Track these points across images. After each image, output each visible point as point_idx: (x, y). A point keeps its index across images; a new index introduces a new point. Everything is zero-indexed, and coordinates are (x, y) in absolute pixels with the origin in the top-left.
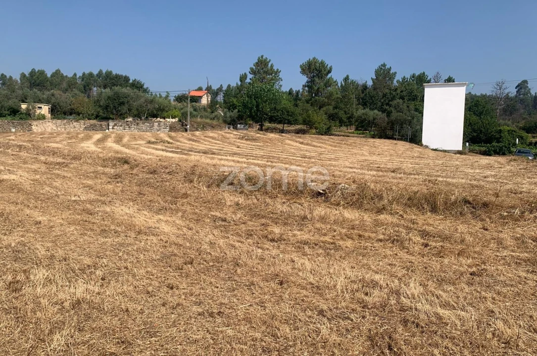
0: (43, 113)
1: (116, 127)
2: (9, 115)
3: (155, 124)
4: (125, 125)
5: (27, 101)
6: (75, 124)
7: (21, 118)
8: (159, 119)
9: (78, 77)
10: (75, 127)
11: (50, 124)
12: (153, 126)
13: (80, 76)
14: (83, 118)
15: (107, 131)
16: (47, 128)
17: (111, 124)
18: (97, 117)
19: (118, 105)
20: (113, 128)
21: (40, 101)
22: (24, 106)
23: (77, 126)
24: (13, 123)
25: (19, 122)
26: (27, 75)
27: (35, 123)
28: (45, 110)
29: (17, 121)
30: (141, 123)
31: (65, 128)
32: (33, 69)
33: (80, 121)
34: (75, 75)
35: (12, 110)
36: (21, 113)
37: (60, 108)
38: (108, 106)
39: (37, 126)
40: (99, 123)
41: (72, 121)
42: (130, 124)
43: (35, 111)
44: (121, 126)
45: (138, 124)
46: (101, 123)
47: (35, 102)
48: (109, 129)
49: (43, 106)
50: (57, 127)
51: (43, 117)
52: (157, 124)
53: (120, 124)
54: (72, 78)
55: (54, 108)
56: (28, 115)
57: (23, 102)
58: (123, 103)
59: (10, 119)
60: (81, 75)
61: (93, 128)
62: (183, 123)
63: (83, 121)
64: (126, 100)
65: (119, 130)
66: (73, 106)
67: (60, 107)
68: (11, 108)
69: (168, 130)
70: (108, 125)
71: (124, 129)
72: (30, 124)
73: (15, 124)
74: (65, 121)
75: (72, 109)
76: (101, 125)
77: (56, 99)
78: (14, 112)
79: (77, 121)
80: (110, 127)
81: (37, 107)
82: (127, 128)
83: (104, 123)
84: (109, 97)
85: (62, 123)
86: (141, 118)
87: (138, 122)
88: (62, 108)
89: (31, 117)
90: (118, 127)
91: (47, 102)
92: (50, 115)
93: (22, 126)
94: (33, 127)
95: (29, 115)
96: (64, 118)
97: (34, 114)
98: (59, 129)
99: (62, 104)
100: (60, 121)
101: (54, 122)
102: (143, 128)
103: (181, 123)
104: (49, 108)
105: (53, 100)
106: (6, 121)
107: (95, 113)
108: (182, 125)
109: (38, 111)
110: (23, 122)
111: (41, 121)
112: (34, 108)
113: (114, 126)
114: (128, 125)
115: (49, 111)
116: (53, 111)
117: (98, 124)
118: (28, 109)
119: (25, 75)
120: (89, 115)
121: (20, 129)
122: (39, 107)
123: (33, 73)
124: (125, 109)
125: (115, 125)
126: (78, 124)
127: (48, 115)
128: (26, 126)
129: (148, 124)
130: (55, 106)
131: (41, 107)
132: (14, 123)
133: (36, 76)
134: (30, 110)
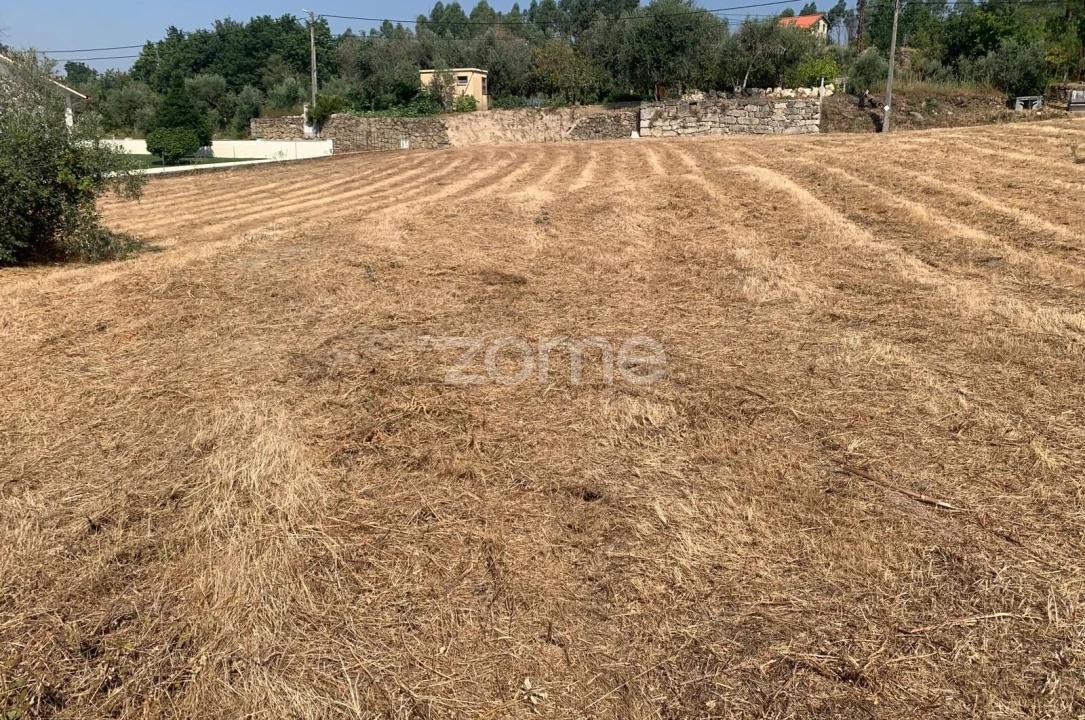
0: (469, 93)
1: (659, 123)
2: (395, 104)
3: (777, 106)
4: (687, 113)
5: (433, 63)
6: (547, 118)
7: (421, 111)
8: (779, 89)
9: (521, 12)
10: (547, 128)
11: (487, 122)
12: (771, 113)
13: (525, 11)
14: (569, 101)
15: (635, 135)
16: (480, 135)
17: (647, 112)
18: (602, 97)
19: (668, 52)
20: (651, 127)
21: (462, 62)
22: (426, 78)
23: (553, 125)
24: (404, 124)
25: (417, 120)
26: (429, 19)
27: (452, 122)
28: (473, 84)
29: (412, 119)
30: (732, 104)
31: (523, 131)
32: (439, 3)
33: (560, 109)
34: (516, 7)
35: (399, 90)
36: (422, 97)
37: (509, 78)
38: (636, 60)
39: (457, 128)
40: (610, 113)
41: (539, 111)
42: (702, 112)
43: (453, 88)
44: (675, 118)
45: (724, 109)
46: (617, 112)
47: (451, 66)
48: (638, 130)
49: (469, 75)
50: (504, 129)
51: (469, 106)
52: (784, 105)
53: (673, 111)
54: (511, 14)
55: (495, 78)
56: (438, 102)
57: (425, 66)
58: (677, 49)
59: (397, 114)
60: (528, 7)
61: (594, 128)
62: (862, 97)
63: (568, 110)
64: (690, 36)
65: (666, 129)
66: (537, 72)
67: (508, 74)
68: (399, 85)
69: (818, 122)
70: (638, 118)
71: (684, 127)
72: (443, 126)
73: (409, 126)
74: (524, 112)
75: (534, 79)
76: (617, 119)
77: (500, 53)
78: (407, 94)
79: (552, 111)
80: (644, 124)
81: (455, 76)
82: (692, 121)
83: (625, 113)
84: (642, 33)
85: (516, 119)
86: (730, 90)
87: (726, 102)
88: (512, 76)
89: (442, 105)
90: (667, 123)
91: (479, 62)
92: (485, 97)
93: (425, 131)
94: (449, 132)
95: (439, 100)
96: (521, 105)
97: (450, 95)
98: (509, 135)
99: (512, 66)
100: (509, 113)
101: (496, 117)
102: (741, 121)
103: (856, 99)
104: (483, 79)
105: (492, 56)
106: (389, 120)
107: (597, 85)
108: (861, 106)
109: (459, 89)
110: (425, 119)
111: (466, 116)
112: (449, 81)
113: (656, 120)
114: (695, 114)
115: (484, 88)
116: (492, 86)
117: (609, 117)
118: (435, 83)
119: (425, 19)
120: (582, 92)
121: (419, 139)
122: (461, 78)
123: (438, 11)
124: (685, 65)
125: (659, 115)
126: (556, 117)
127: (482, 99)
128: (433, 131)
129: (755, 108)
130: (497, 73)
131: (465, 78)
132: (406, 123)
133: (444, 17)
134: (442, 87)
